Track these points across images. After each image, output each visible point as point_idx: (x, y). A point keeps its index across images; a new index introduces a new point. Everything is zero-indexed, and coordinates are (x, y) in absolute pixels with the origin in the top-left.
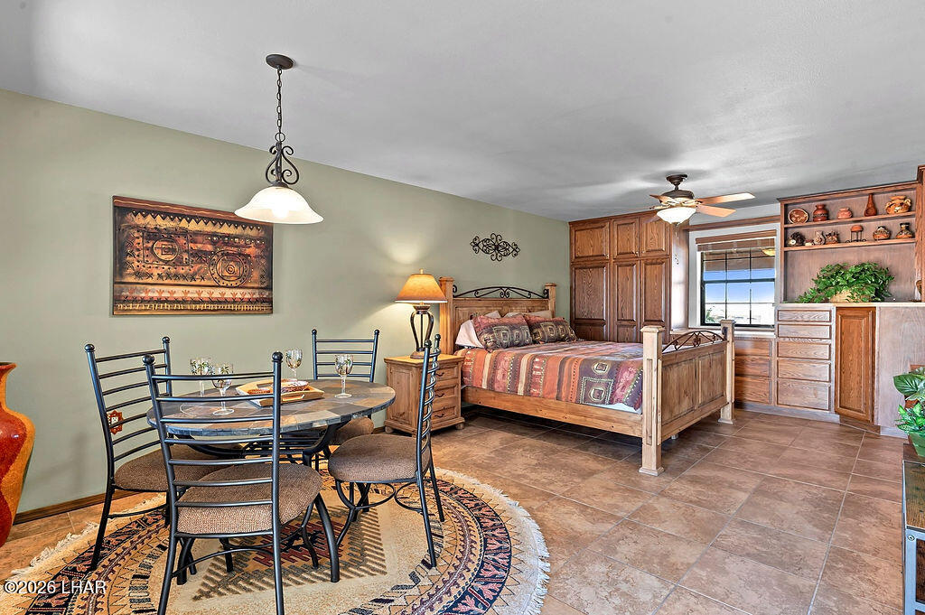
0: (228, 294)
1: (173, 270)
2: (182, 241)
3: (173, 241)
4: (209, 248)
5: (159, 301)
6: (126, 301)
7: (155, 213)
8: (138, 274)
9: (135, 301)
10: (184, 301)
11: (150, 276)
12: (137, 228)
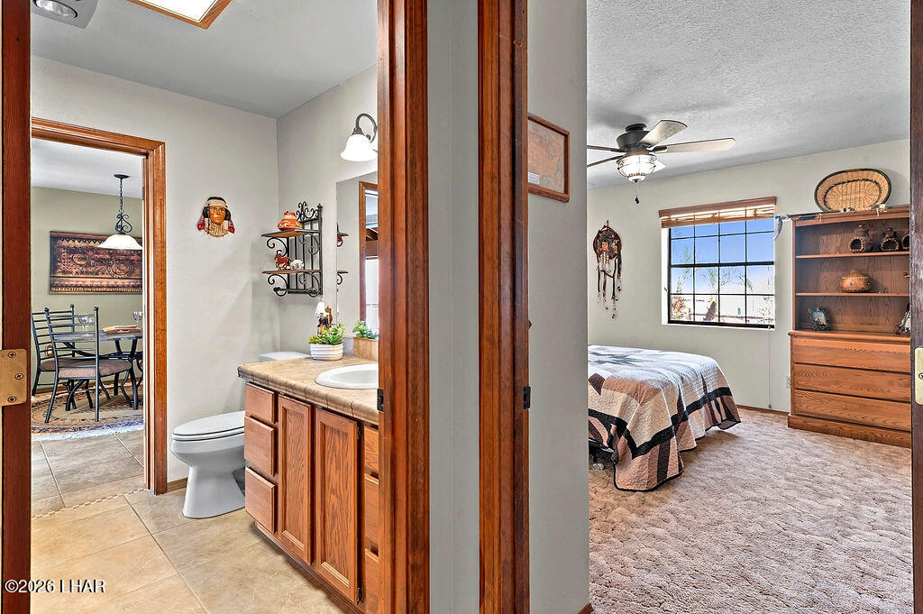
0: (120, 282)
1: (84, 270)
2: (91, 253)
3: (84, 253)
4: (108, 257)
5: (76, 286)
6: (57, 286)
7: (74, 239)
8: (64, 272)
9: (62, 286)
10: (91, 287)
11: (71, 273)
12: (64, 247)
